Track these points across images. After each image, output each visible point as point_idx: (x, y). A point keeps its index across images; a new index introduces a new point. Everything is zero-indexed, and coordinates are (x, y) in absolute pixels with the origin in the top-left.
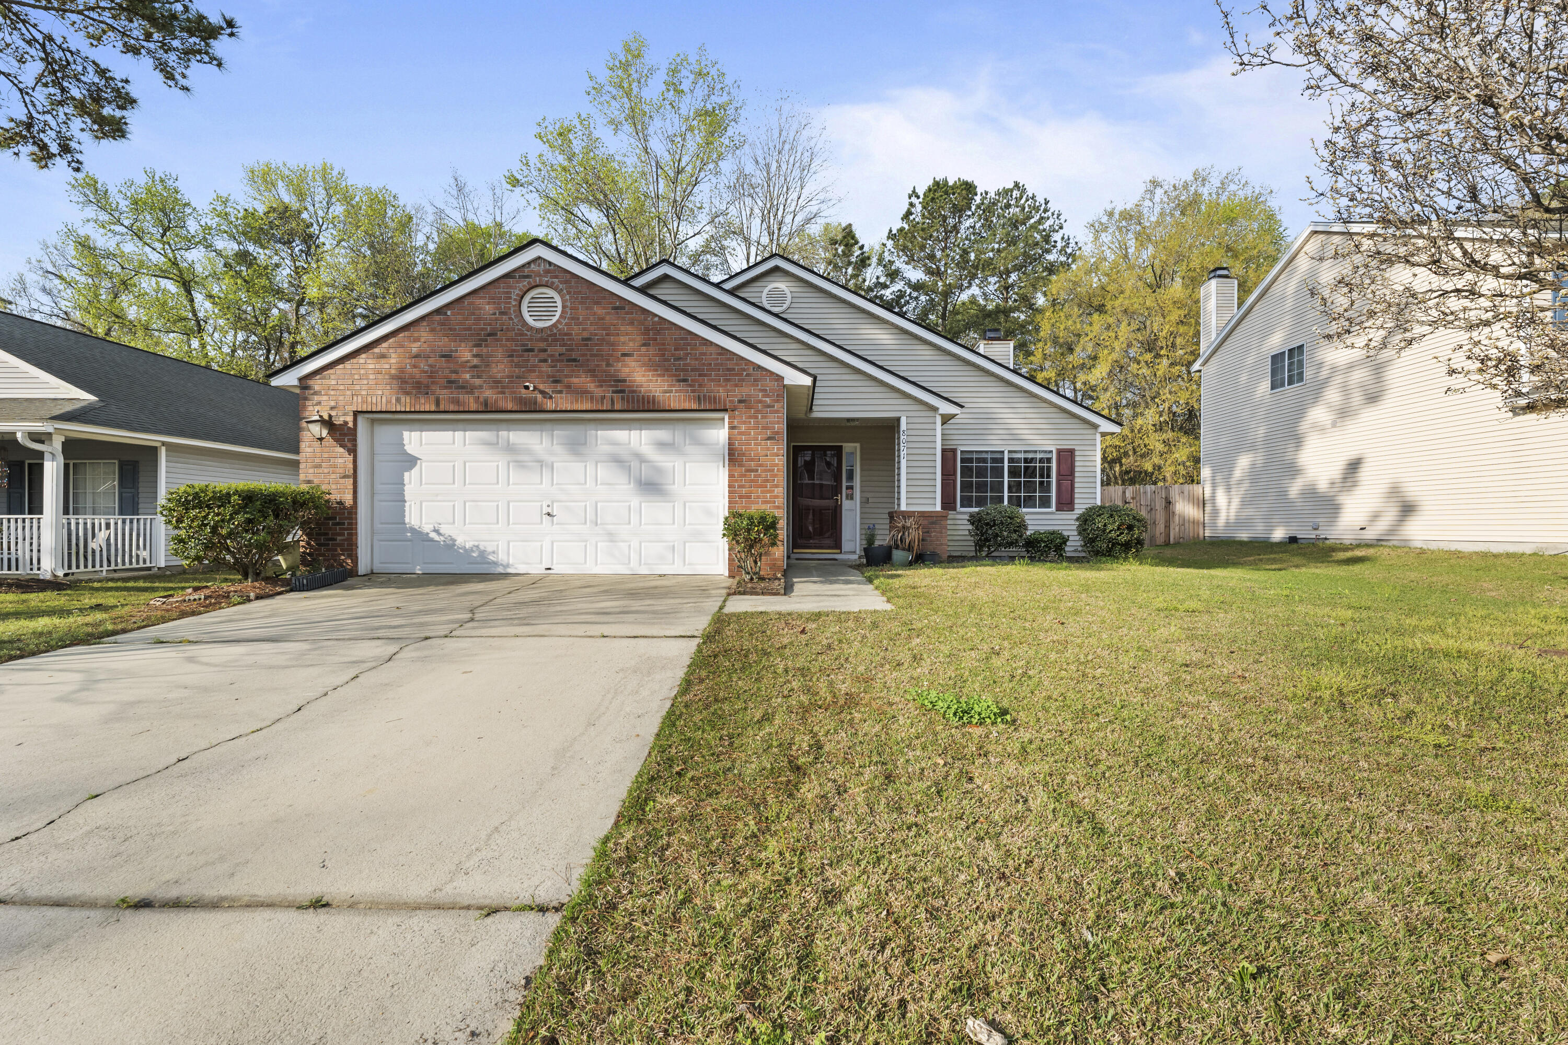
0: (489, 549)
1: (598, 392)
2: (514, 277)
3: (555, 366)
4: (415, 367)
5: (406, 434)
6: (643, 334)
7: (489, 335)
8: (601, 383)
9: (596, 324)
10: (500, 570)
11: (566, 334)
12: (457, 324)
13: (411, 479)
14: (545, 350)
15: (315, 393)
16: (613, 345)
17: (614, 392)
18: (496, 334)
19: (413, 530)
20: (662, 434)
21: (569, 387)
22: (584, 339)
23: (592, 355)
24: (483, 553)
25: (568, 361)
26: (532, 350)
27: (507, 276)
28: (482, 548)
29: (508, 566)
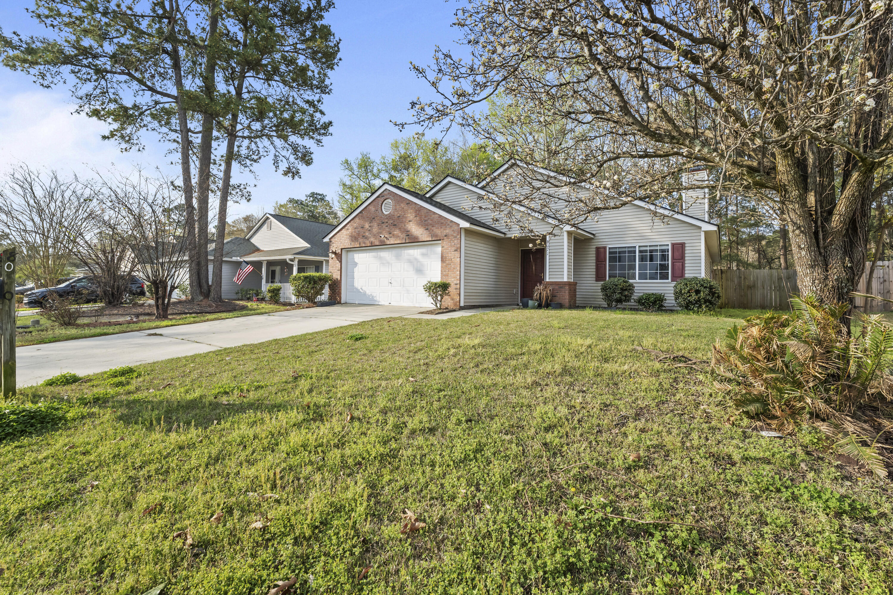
1: (402, 236)
2: (380, 197)
3: (390, 228)
4: (355, 233)
5: (355, 255)
8: (402, 232)
9: (402, 210)
11: (393, 216)
12: (365, 217)
13: (356, 270)
14: (388, 222)
15: (332, 243)
16: (406, 218)
17: (406, 236)
18: (375, 218)
19: (356, 289)
20: (423, 250)
21: (393, 235)
22: (398, 217)
23: (400, 223)
25: (393, 225)
26: (384, 222)
27: (378, 197)
29: (379, 302)
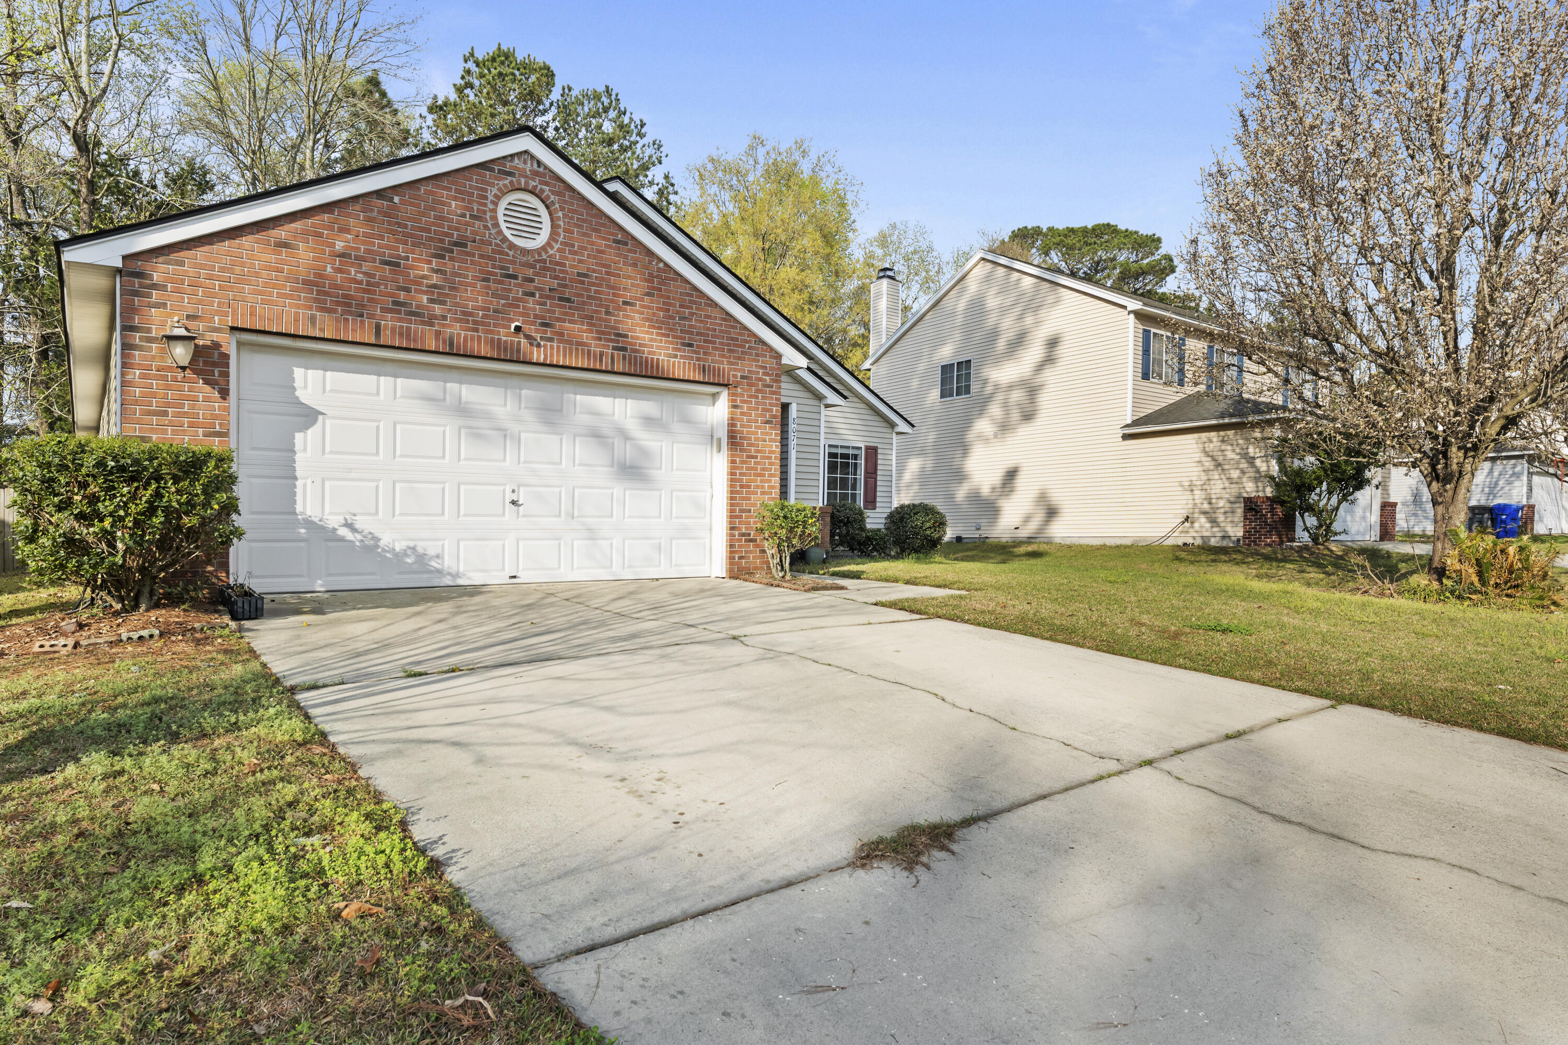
0: (432, 552)
1: (595, 347)
2: (492, 170)
3: (544, 304)
4: (340, 270)
5: (298, 373)
6: (646, 280)
7: (456, 244)
9: (595, 257)
10: (448, 581)
11: (558, 264)
12: (409, 219)
13: (306, 444)
14: (532, 281)
15: (155, 286)
16: (613, 288)
17: (614, 348)
18: (465, 246)
19: (309, 524)
20: (649, 407)
21: (562, 334)
22: (579, 274)
23: (589, 297)
24: (422, 558)
25: (561, 299)
26: (515, 277)
27: (482, 166)
28: (420, 550)
29: (457, 575)
